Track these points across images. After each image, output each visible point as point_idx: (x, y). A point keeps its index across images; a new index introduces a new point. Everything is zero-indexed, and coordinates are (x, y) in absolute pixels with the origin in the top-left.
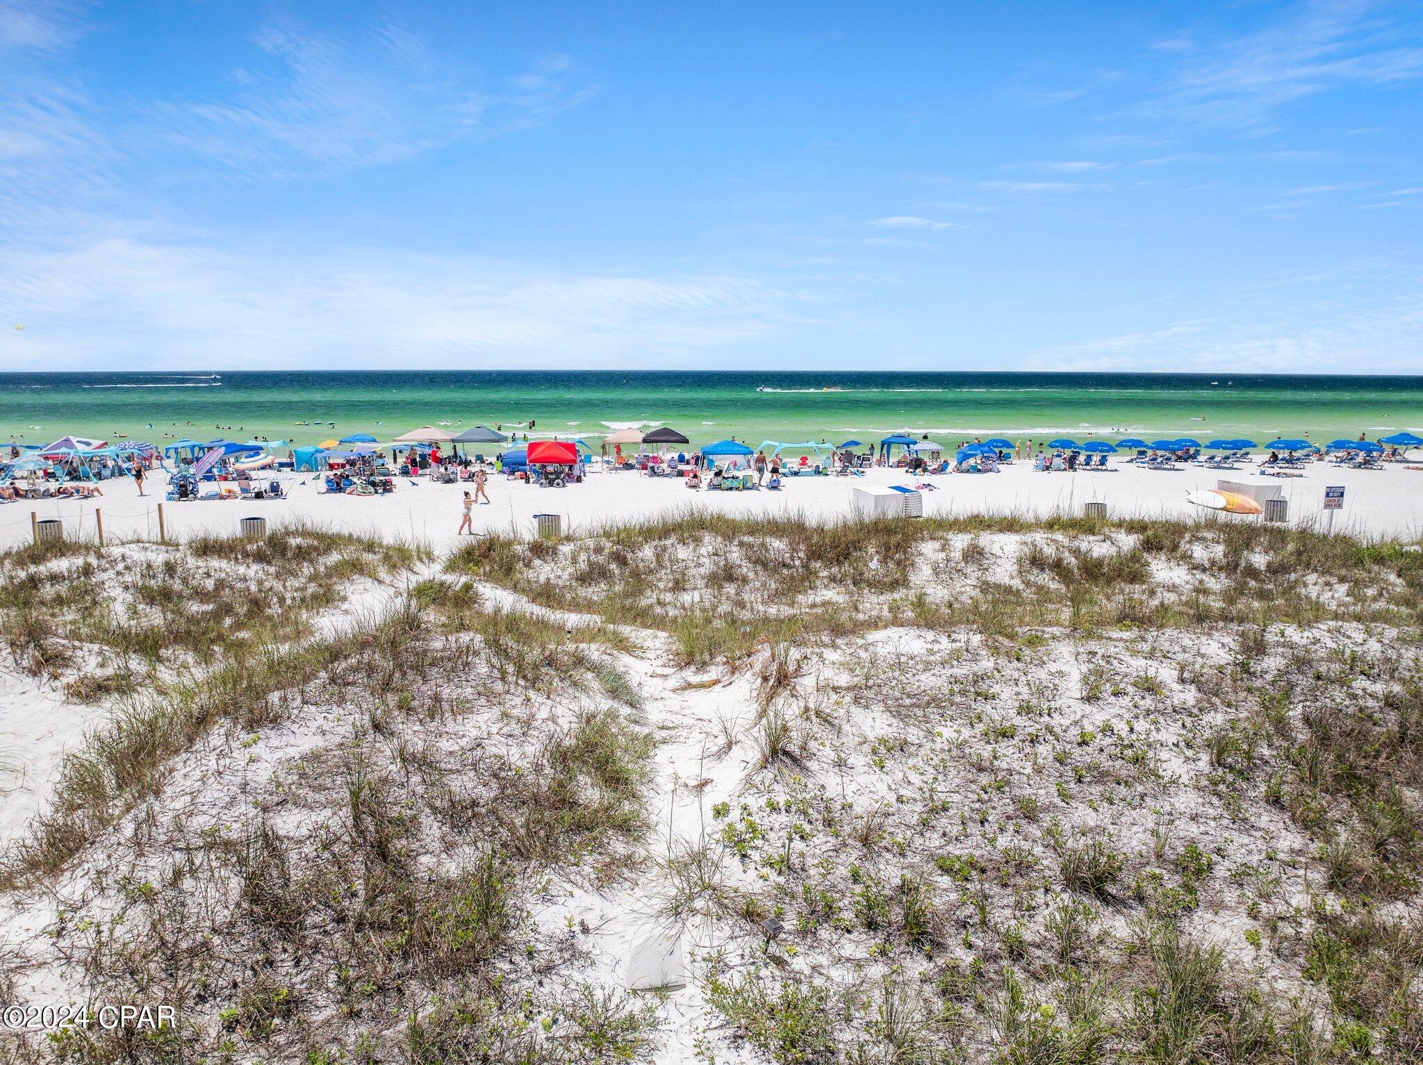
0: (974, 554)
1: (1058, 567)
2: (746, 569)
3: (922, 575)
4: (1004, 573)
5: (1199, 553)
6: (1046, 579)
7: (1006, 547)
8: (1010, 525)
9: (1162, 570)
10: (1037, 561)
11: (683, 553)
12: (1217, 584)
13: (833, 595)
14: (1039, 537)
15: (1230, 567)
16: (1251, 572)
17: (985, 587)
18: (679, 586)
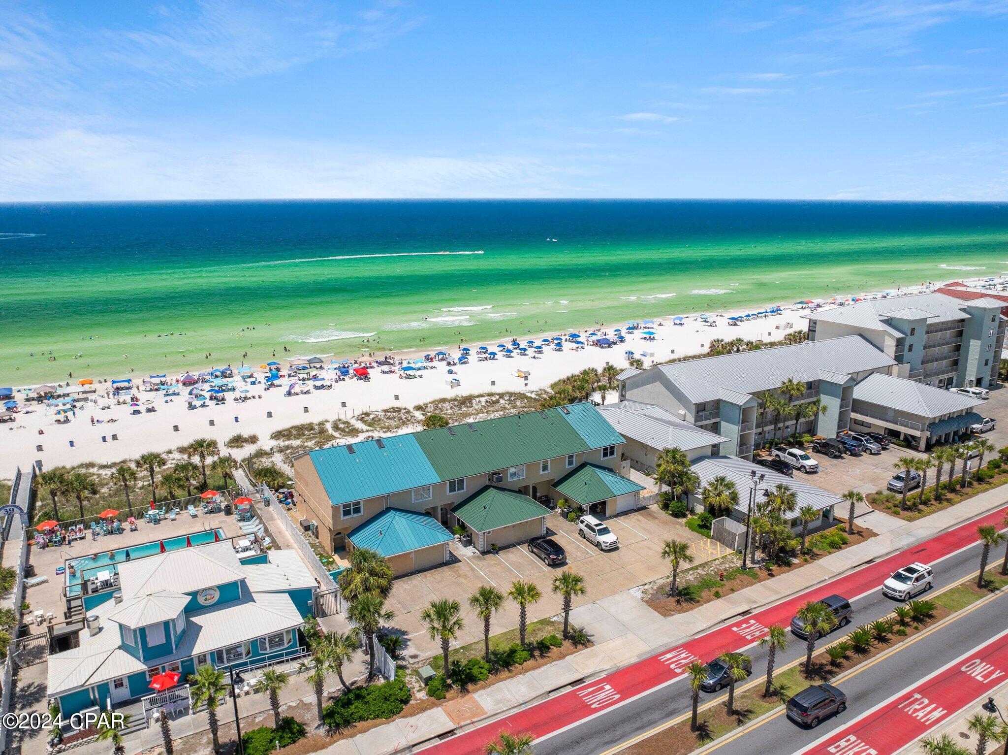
0: (480, 402)
1: (489, 402)
2: (453, 407)
3: (474, 405)
4: (483, 404)
5: (506, 398)
6: (488, 404)
7: (483, 399)
8: (482, 396)
9: (502, 401)
10: (487, 402)
11: (445, 405)
12: (507, 402)
13: (465, 409)
14: (486, 398)
15: (509, 400)
16: (512, 400)
17: (482, 406)
18: (447, 410)
